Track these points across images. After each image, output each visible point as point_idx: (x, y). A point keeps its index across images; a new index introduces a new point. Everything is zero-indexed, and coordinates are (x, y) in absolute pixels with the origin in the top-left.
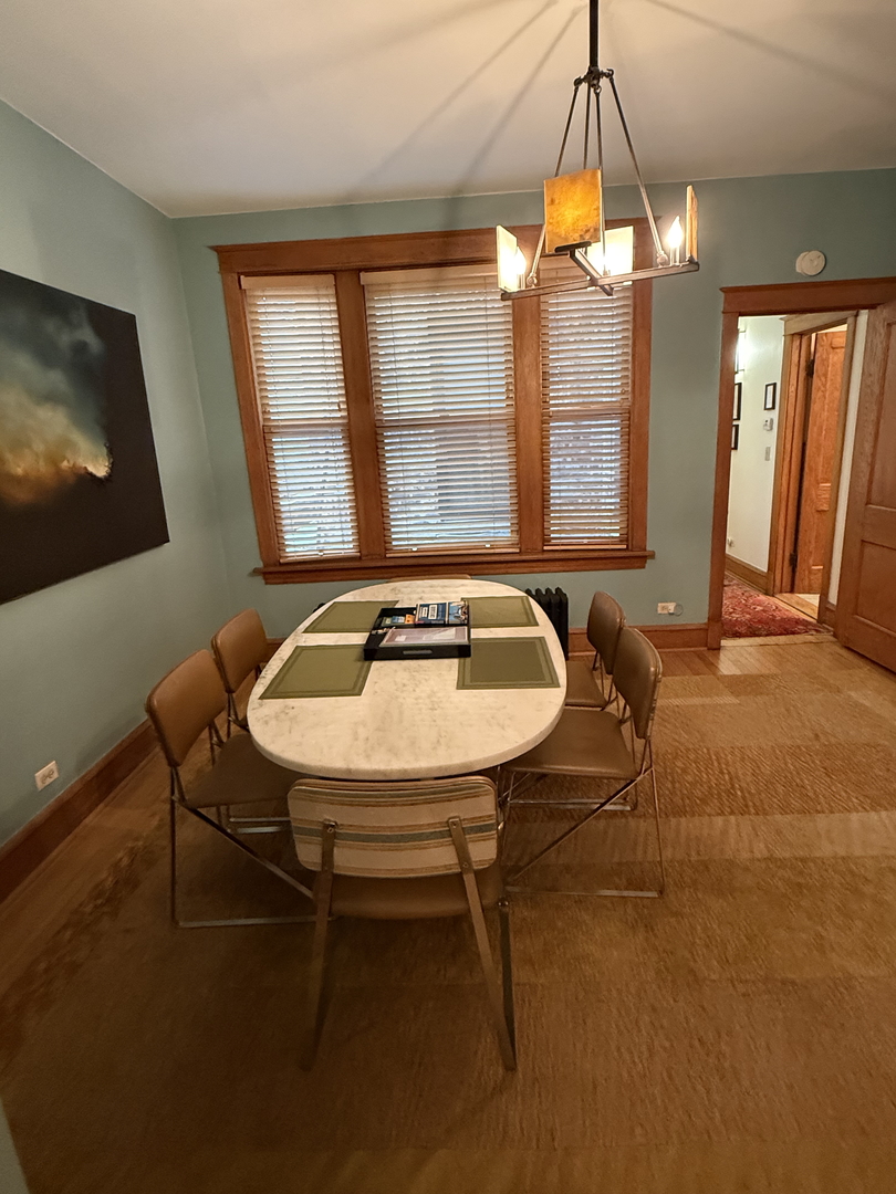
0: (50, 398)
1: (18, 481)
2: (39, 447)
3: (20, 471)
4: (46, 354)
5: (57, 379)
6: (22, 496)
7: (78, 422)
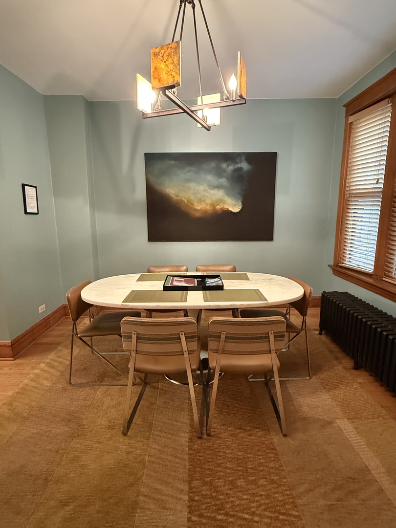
0: (218, 187)
1: (198, 210)
2: (208, 201)
3: (199, 208)
4: (219, 173)
5: (223, 181)
6: (198, 215)
7: (228, 194)
